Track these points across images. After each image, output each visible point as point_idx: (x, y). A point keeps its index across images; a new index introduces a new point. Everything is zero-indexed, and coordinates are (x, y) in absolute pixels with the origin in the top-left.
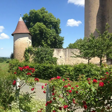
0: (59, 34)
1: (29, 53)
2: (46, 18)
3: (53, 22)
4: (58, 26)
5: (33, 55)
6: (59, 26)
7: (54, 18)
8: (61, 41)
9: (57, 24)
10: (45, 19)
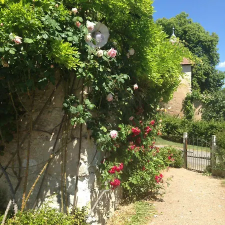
0: (214, 65)
1: (192, 103)
2: (192, 35)
3: (203, 42)
4: (213, 48)
5: (199, 108)
6: (216, 48)
7: (204, 32)
8: (218, 81)
9: (212, 45)
10: (189, 36)
